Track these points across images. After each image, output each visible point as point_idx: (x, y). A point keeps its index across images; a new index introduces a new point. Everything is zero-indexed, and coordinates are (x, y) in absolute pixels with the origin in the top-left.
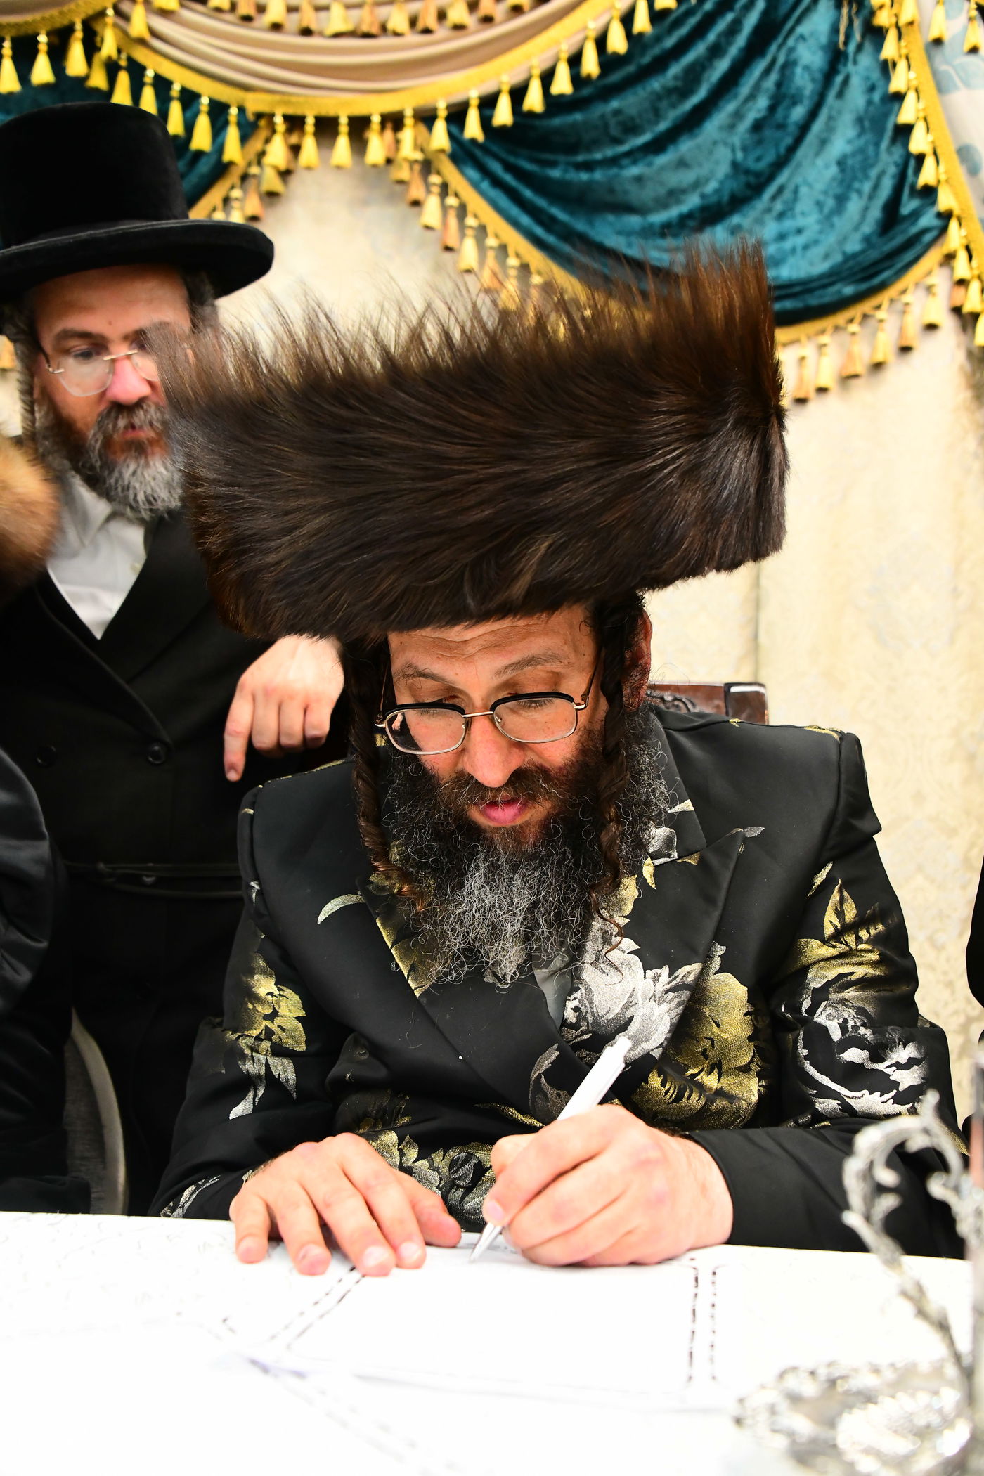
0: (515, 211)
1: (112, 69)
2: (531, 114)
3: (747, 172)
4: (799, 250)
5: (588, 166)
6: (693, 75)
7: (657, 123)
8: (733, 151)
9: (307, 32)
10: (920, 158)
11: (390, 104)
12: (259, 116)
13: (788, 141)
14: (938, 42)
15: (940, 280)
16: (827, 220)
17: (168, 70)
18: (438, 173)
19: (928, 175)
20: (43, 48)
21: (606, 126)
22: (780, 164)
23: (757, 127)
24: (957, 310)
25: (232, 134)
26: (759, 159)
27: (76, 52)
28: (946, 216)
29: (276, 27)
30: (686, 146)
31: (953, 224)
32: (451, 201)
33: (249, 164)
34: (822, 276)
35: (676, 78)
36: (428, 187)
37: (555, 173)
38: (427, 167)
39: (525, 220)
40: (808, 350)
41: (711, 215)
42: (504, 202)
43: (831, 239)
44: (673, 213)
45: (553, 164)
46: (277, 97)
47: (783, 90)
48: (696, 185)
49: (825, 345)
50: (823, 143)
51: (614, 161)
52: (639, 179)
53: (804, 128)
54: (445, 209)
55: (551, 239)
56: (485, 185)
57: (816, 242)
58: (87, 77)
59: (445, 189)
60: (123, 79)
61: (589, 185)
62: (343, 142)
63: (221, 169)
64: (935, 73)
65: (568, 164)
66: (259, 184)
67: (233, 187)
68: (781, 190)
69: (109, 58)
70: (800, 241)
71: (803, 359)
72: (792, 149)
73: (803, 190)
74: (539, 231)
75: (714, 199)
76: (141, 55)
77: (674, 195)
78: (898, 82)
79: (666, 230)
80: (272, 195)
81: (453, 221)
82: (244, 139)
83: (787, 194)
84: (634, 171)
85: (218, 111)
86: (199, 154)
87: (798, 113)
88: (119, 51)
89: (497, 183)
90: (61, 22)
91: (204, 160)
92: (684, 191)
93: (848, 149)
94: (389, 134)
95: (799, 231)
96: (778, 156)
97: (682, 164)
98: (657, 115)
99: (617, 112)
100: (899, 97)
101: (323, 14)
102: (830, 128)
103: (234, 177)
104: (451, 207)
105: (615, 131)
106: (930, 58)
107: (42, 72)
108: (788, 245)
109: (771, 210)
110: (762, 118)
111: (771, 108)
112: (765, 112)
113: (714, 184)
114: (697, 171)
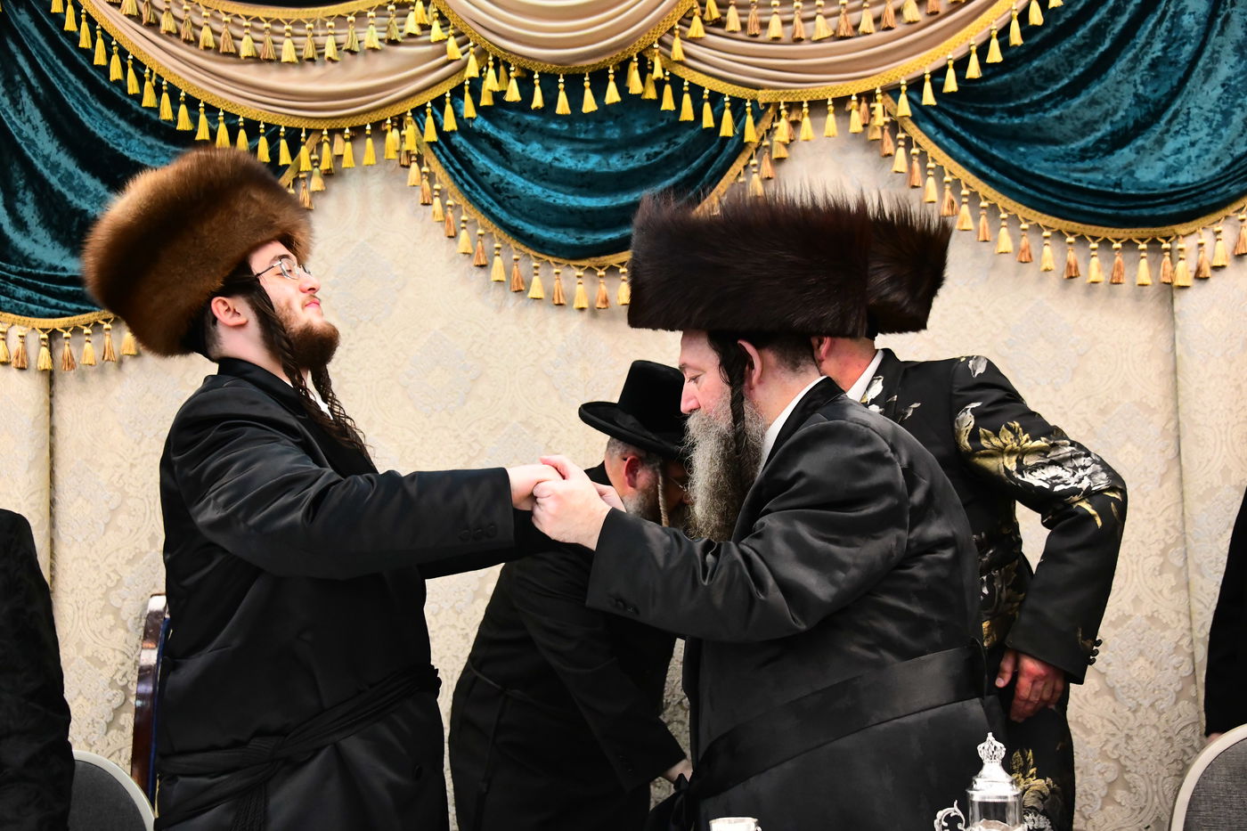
0: (964, 154)
1: (659, 85)
2: (972, 80)
3: (1147, 101)
4: (1193, 159)
5: (1018, 112)
6: (1099, 32)
7: (1071, 71)
8: (1135, 86)
9: (799, 40)
11: (864, 86)
12: (767, 105)
13: (1181, 74)
16: (1215, 133)
17: (700, 80)
18: (904, 131)
20: (611, 77)
21: (1032, 79)
22: (1175, 93)
23: (1154, 65)
25: (749, 119)
26: (1155, 91)
27: (634, 76)
29: (776, 40)
30: (1095, 89)
32: (915, 150)
33: (762, 139)
34: (1213, 179)
35: (1084, 37)
36: (896, 141)
37: (994, 120)
38: (894, 126)
39: (973, 161)
40: (1206, 237)
41: (1119, 139)
42: (955, 148)
43: (1219, 147)
44: (1091, 139)
45: (991, 113)
46: (781, 91)
47: (1174, 35)
48: (1107, 115)
49: (1219, 232)
50: (1208, 73)
51: (1038, 106)
52: (1060, 119)
53: (1193, 63)
54: (909, 158)
55: (994, 174)
56: (940, 137)
57: (1207, 151)
58: (643, 93)
59: (909, 143)
60: (668, 89)
61: (1021, 126)
62: (831, 118)
63: (742, 146)
65: (1003, 110)
66: (770, 153)
67: (751, 158)
68: (1175, 115)
69: (658, 78)
70: (1194, 152)
71: (1201, 245)
72: (1183, 81)
73: (1194, 111)
74: (984, 169)
75: (1121, 125)
76: (680, 71)
77: (1090, 126)
79: (1084, 154)
80: (780, 160)
81: (916, 165)
82: (756, 123)
83: (1182, 117)
84: (1056, 113)
85: (738, 105)
86: (726, 139)
87: (1187, 51)
88: (664, 71)
89: (949, 133)
90: (622, 57)
91: (730, 142)
92: (1096, 122)
93: (1231, 73)
94: (864, 105)
95: (1193, 144)
96: (1172, 88)
97: (1093, 102)
98: (1072, 66)
99: (1038, 70)
101: (810, 24)
102: (1215, 59)
103: (751, 150)
104: (914, 154)
105: (1038, 81)
107: (612, 95)
108: (1183, 157)
109: (1167, 131)
110: (1158, 57)
111: (1164, 49)
112: (1159, 54)
113: (1121, 113)
114: (1106, 106)
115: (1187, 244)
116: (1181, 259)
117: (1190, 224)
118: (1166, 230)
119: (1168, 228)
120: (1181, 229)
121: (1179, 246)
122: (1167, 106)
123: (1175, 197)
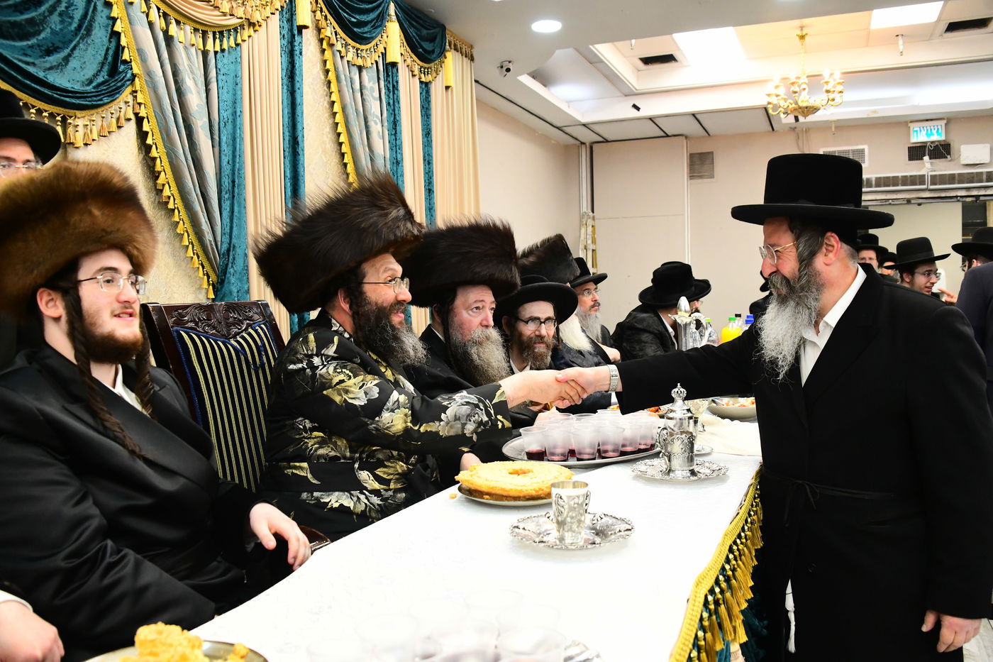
10: (124, 48)
13: (75, 25)
14: (132, 3)
15: (130, 99)
19: (126, 56)
24: (136, 114)
26: (61, 29)
28: (134, 76)
31: (137, 79)
40: (89, 121)
49: (94, 120)
64: (128, 15)
68: (74, 47)
71: (85, 125)
78: (114, 14)
87: (78, 15)
100: (114, 20)
106: (126, 8)
109: (70, 55)
110: (63, 11)
111: (67, 8)
112: (63, 9)
113: (43, 35)
114: (37, 28)
115: (80, 122)
116: (77, 131)
117: (83, 112)
118: (72, 112)
119: (72, 111)
120: (78, 113)
121: (76, 124)
122: (71, 41)
123: (78, 95)
